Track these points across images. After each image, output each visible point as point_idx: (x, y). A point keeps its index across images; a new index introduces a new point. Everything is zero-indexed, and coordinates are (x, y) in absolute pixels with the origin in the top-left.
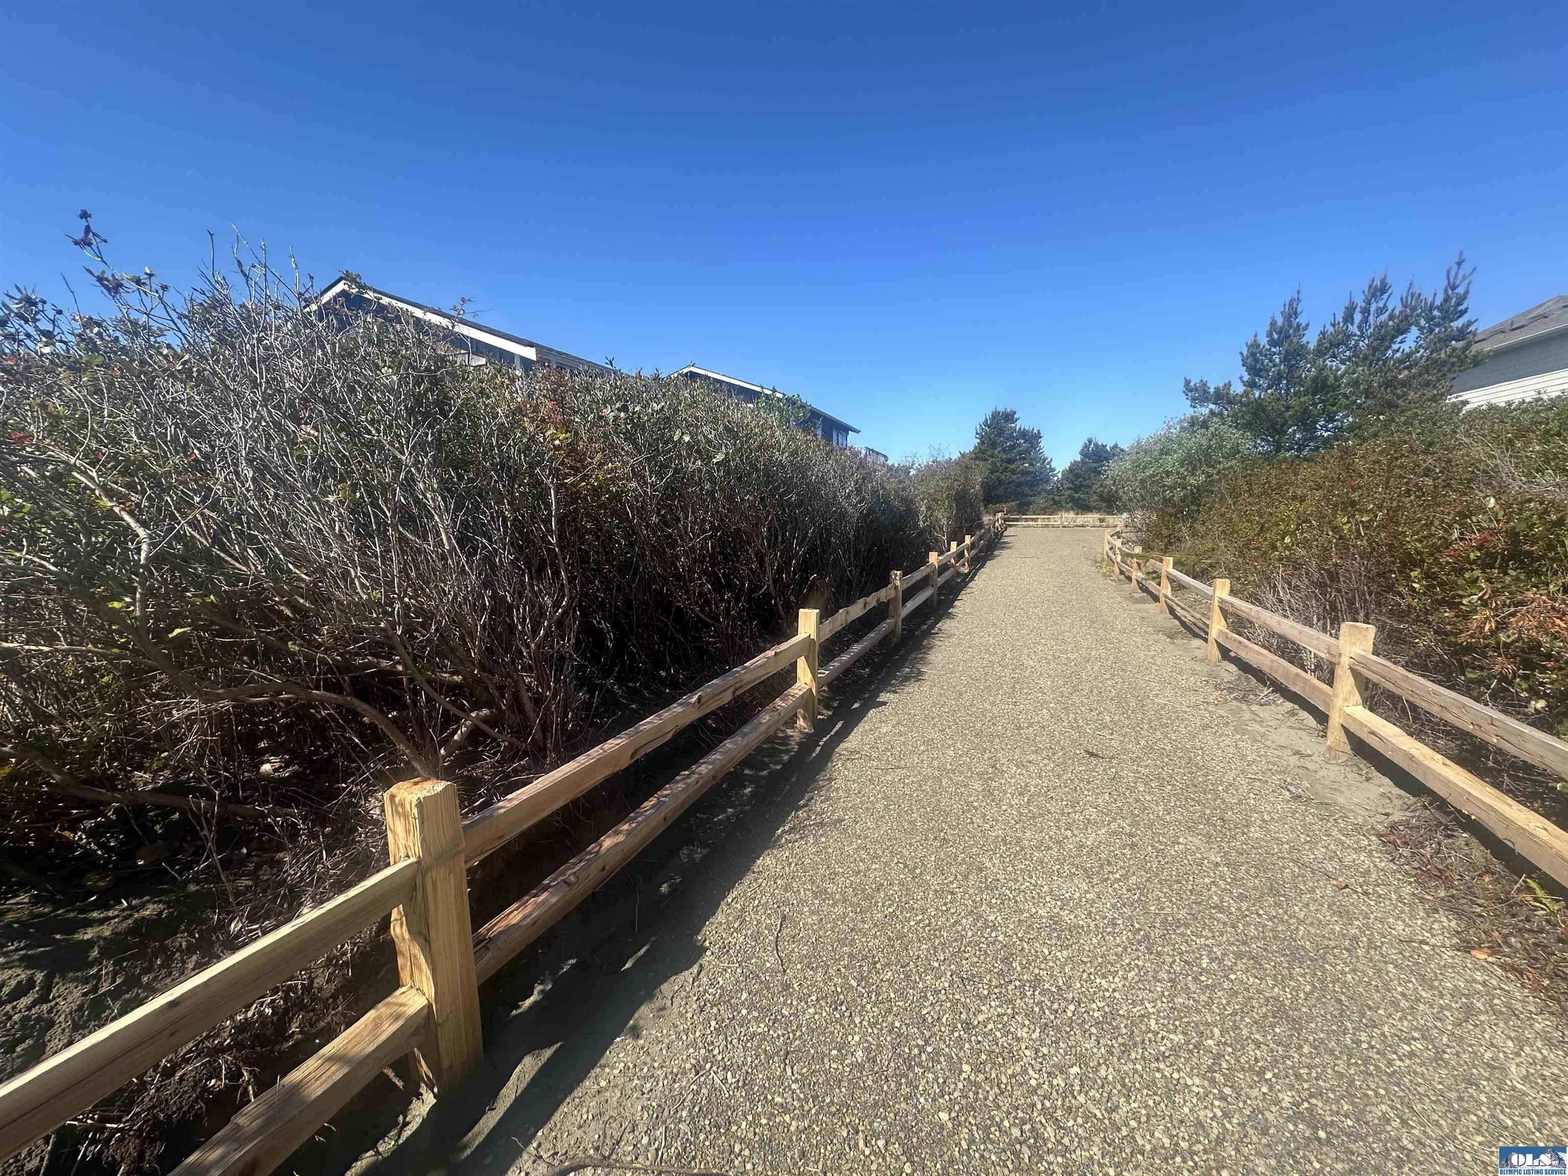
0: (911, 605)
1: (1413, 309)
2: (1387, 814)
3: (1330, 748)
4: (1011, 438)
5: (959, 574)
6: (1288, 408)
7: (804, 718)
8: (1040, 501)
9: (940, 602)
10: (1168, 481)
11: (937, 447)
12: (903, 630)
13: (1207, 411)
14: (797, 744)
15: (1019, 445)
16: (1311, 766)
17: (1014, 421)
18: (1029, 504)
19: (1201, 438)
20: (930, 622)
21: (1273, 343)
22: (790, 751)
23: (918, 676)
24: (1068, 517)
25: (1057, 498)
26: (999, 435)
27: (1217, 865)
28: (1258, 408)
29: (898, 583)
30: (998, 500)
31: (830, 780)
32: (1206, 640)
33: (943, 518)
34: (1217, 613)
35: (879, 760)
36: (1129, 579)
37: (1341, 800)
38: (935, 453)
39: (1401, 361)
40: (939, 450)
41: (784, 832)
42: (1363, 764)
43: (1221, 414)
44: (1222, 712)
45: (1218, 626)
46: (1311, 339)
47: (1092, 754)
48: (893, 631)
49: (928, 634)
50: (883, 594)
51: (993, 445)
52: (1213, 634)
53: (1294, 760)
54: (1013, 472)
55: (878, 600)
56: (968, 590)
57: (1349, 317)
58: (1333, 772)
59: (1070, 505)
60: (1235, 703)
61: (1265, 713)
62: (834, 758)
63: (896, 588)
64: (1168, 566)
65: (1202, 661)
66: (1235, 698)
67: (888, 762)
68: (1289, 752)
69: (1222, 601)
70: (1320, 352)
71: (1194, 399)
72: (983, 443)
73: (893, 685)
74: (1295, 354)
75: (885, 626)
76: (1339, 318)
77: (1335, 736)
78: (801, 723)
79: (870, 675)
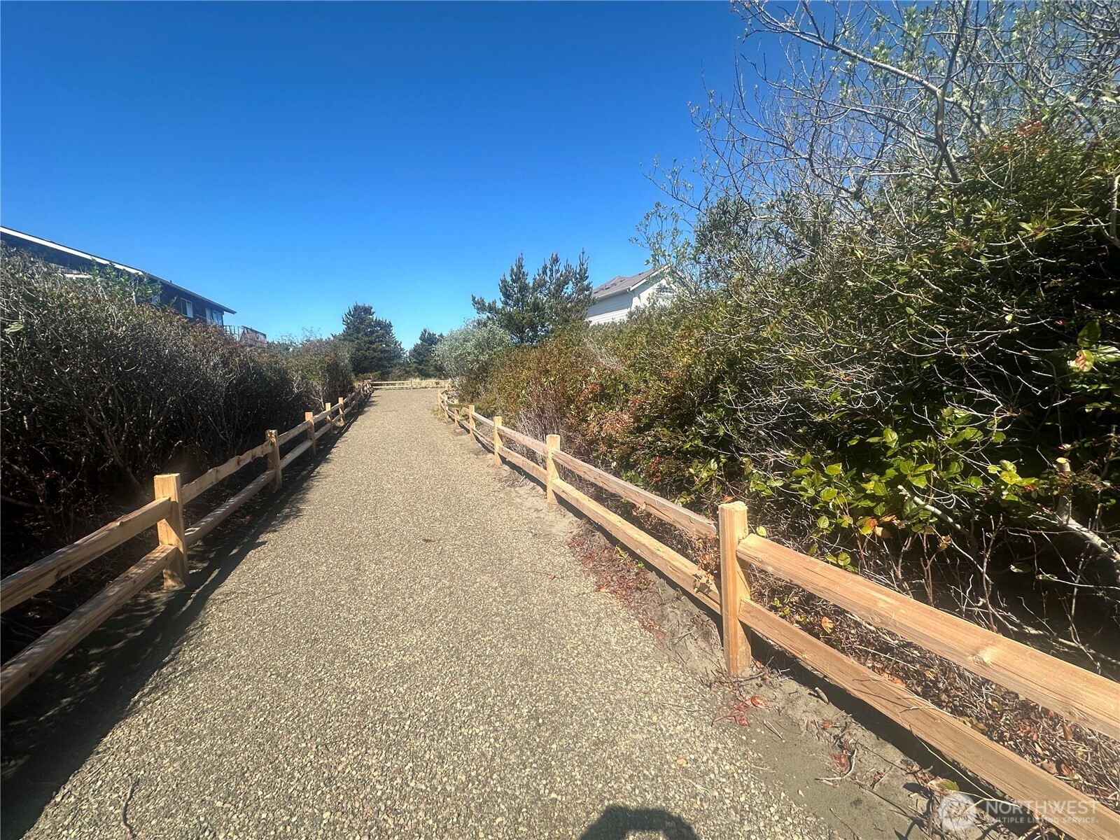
0: (290, 457)
1: (569, 273)
2: (571, 532)
3: (549, 504)
4: (370, 325)
5: (335, 428)
6: (524, 318)
7: (172, 577)
8: (396, 371)
9: (319, 451)
10: (469, 358)
11: (309, 330)
12: (284, 477)
13: (485, 317)
14: (163, 604)
15: (377, 332)
16: (542, 516)
17: (372, 314)
18: (388, 373)
19: (484, 333)
20: (309, 468)
21: (513, 281)
22: (153, 614)
23: (297, 513)
24: (415, 382)
25: (408, 369)
26: (361, 323)
27: (496, 588)
28: (510, 317)
29: (274, 440)
30: (365, 371)
31: (202, 627)
32: (494, 453)
33: (317, 384)
34: (497, 437)
35: (256, 593)
36: (454, 420)
37: (554, 531)
38: (308, 334)
39: (568, 298)
40: (311, 332)
41: (141, 697)
42: (563, 509)
43: (493, 318)
44: (502, 495)
45: (498, 445)
46: (530, 281)
47: (427, 541)
48: (274, 480)
49: (308, 477)
50: (258, 451)
51: (358, 330)
52: (497, 450)
53: (535, 515)
54: (375, 350)
55: (253, 457)
56: (343, 439)
57: (544, 272)
58: (551, 516)
59: (416, 374)
60: (508, 488)
61: (522, 491)
62: (208, 605)
63: (272, 444)
64: (471, 410)
65: (493, 466)
66: (508, 486)
67: (265, 592)
68: (533, 510)
69: (499, 430)
70: (535, 289)
71: (478, 309)
72: (349, 328)
73: (273, 526)
74: (523, 289)
75: (263, 478)
76: (541, 272)
77: (551, 496)
78: (169, 583)
79: (250, 522)
